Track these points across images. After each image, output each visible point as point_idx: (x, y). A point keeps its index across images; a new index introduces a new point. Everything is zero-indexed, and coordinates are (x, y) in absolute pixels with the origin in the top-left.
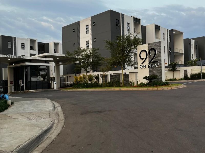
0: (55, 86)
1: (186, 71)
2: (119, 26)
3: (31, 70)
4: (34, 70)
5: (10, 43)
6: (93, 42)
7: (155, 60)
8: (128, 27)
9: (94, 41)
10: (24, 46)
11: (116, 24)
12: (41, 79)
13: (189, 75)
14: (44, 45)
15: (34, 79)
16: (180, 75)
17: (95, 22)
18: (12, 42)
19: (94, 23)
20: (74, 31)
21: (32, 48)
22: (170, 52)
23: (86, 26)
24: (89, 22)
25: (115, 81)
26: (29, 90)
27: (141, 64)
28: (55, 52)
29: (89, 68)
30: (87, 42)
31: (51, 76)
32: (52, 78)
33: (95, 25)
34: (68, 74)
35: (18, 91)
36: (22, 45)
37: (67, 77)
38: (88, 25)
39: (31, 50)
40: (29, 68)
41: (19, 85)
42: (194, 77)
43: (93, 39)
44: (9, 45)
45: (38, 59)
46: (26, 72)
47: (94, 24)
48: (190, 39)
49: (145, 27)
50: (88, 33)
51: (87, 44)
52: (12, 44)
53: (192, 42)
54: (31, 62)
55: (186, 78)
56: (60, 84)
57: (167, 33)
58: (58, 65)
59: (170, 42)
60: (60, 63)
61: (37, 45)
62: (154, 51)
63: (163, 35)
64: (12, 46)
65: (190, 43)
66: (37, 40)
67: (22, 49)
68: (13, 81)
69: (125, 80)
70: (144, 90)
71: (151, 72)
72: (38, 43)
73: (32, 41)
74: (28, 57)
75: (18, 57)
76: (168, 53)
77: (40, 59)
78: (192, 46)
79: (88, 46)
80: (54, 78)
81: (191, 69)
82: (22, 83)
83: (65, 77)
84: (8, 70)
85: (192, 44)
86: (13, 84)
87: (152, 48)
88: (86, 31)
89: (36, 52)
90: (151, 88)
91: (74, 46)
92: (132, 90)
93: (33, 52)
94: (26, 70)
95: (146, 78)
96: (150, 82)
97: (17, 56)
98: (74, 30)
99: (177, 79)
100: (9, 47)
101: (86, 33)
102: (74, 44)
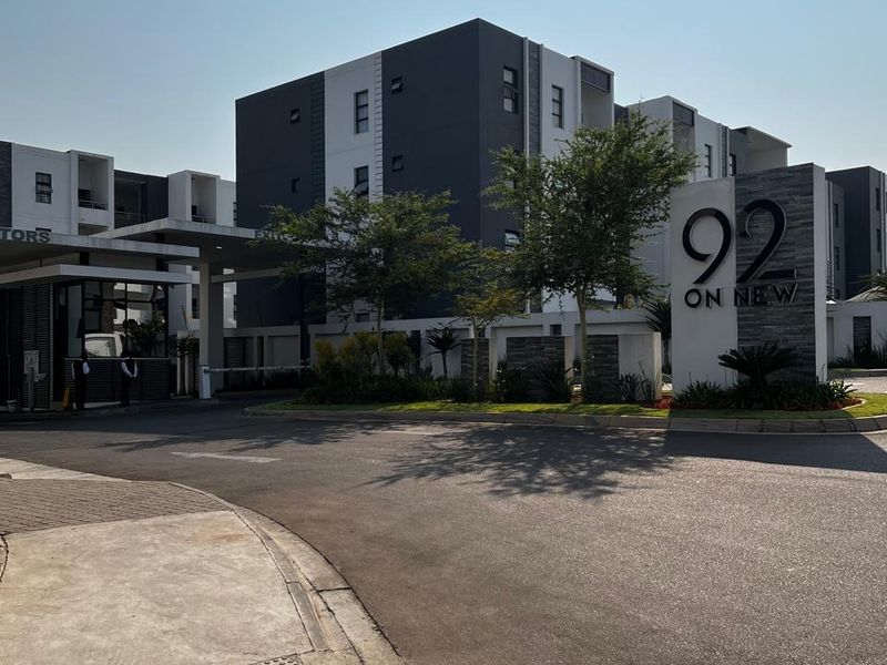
0: (206, 384)
1: (861, 321)
2: (519, 102)
6: (390, 173)
7: (774, 263)
9: (394, 171)
10: (49, 185)
13: (879, 345)
14: (144, 186)
16: (831, 342)
17: (400, 79)
19: (394, 81)
20: (295, 117)
21: (86, 198)
23: (357, 95)
24: (371, 79)
27: (694, 287)
28: (194, 220)
30: (361, 174)
31: (179, 333)
32: (183, 341)
33: (399, 90)
34: (262, 326)
36: (37, 183)
37: (261, 338)
38: (365, 92)
39: (81, 205)
40: (76, 291)
43: (391, 158)
46: (63, 311)
47: (397, 86)
49: (626, 110)
50: (367, 130)
51: (358, 183)
57: (725, 145)
58: (215, 279)
60: (225, 272)
61: (110, 184)
62: (768, 215)
66: (111, 158)
67: (38, 200)
71: (751, 330)
72: (118, 174)
73: (91, 165)
75: (18, 235)
79: (366, 192)
80: (195, 342)
82: (36, 369)
87: (761, 197)
88: (358, 121)
89: (106, 217)
91: (293, 190)
93: (92, 216)
94: (62, 302)
95: (733, 361)
97: (14, 227)
98: (293, 112)
101: (357, 131)
102: (294, 182)
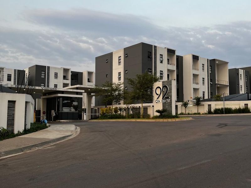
0: (85, 117)
1: (210, 105)
2: (151, 58)
3: (63, 101)
4: (66, 101)
5: (44, 72)
6: (125, 74)
7: (167, 96)
8: (161, 59)
10: (57, 75)
11: (148, 56)
12: (73, 110)
13: (212, 110)
14: (77, 74)
15: (66, 110)
16: (204, 109)
17: (127, 54)
18: (45, 72)
19: (126, 55)
21: (65, 78)
22: (210, 84)
23: (119, 57)
24: (122, 54)
25: (136, 114)
26: (60, 120)
28: (88, 82)
29: (115, 100)
30: (120, 74)
31: (83, 107)
32: (83, 109)
34: (99, 106)
35: (50, 121)
36: (55, 75)
37: (99, 108)
38: (121, 57)
39: (64, 79)
40: (61, 99)
41: (51, 115)
42: (217, 111)
43: (125, 71)
44: (42, 75)
45: (70, 90)
46: (59, 102)
47: (126, 56)
48: (238, 69)
49: (182, 57)
50: (121, 65)
51: (119, 75)
52: (45, 74)
53: (241, 72)
54: (63, 94)
55: (210, 112)
56: (92, 115)
57: (208, 64)
58: (90, 96)
59: (211, 72)
60: (92, 94)
61: (70, 74)
63: (202, 66)
64: (45, 76)
65: (238, 74)
66: (71, 69)
67: (55, 79)
68: (46, 111)
69: (145, 113)
70: (153, 121)
72: (72, 72)
73: (66, 71)
74: (60, 88)
75: (52, 89)
76: (208, 84)
77: (71, 90)
78: (241, 76)
79: (120, 78)
80: (86, 109)
81: (215, 104)
83: (96, 108)
84: (41, 101)
85: (241, 75)
86: (46, 114)
88: (119, 63)
89: (69, 82)
90: (159, 120)
91: (107, 77)
92: (144, 121)
93: (66, 82)
94: (59, 100)
95: (158, 111)
96: (161, 115)
98: (107, 60)
99: (201, 114)
100: (42, 77)
101: (119, 65)
102: (107, 75)
